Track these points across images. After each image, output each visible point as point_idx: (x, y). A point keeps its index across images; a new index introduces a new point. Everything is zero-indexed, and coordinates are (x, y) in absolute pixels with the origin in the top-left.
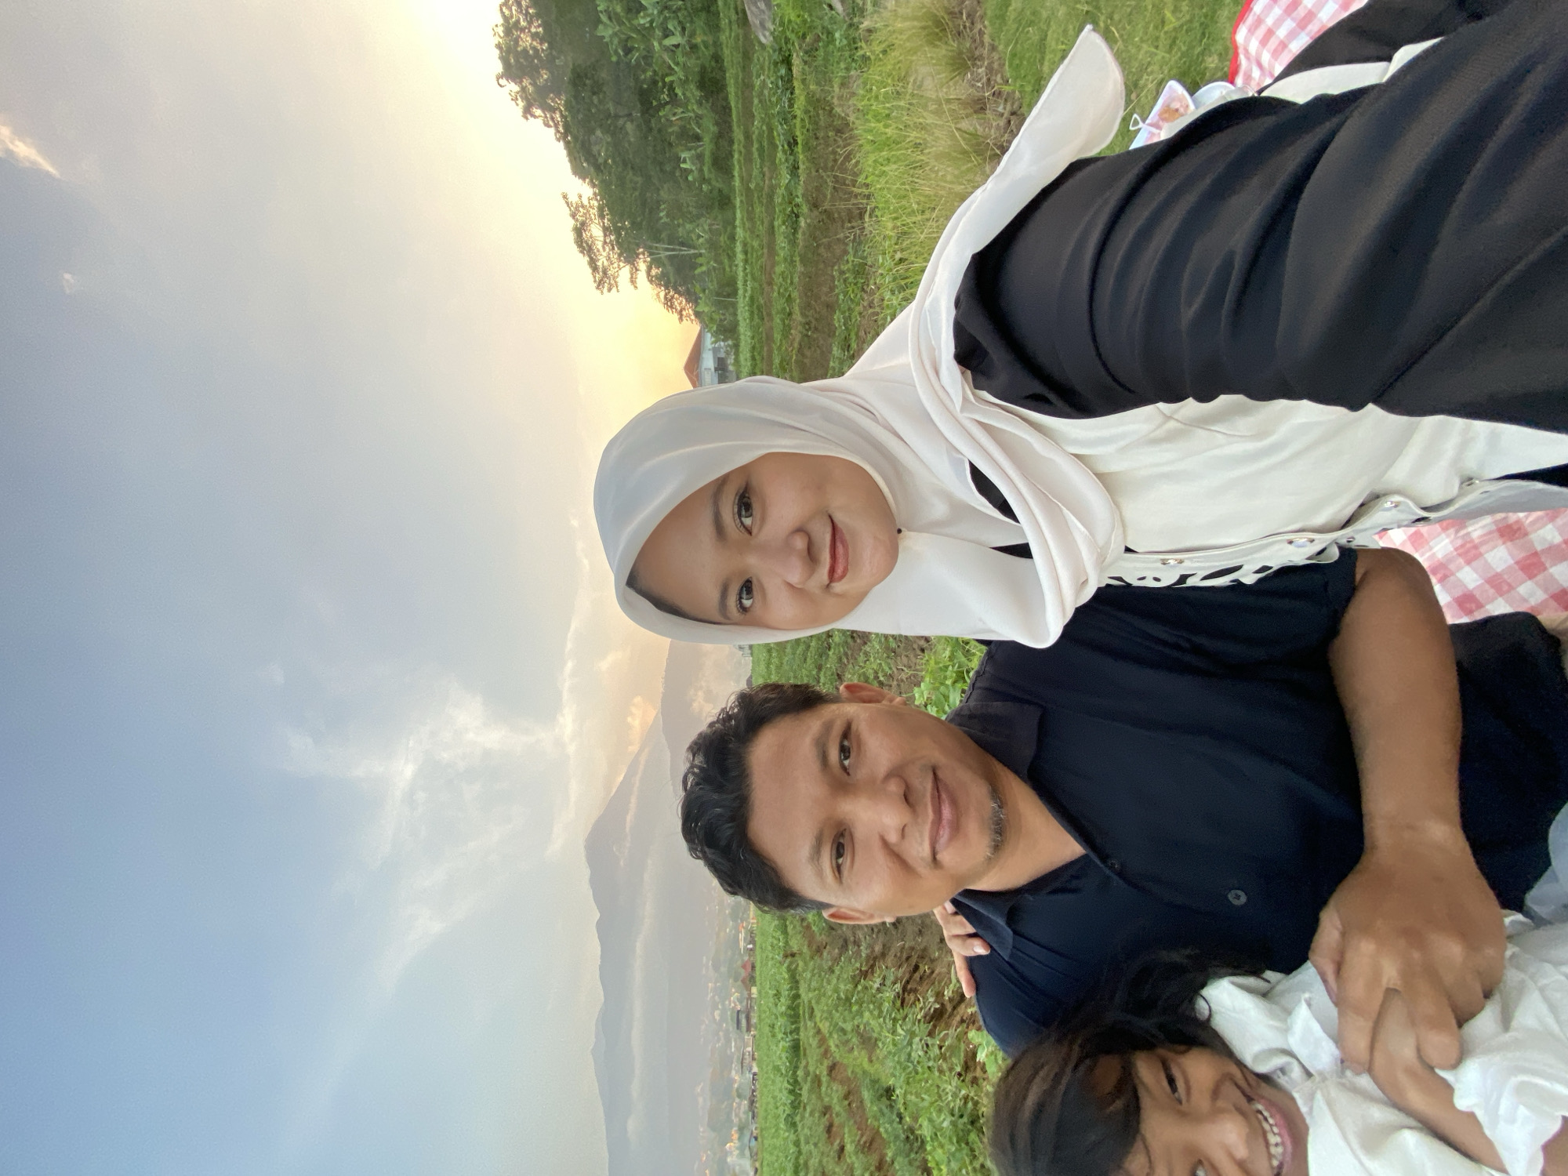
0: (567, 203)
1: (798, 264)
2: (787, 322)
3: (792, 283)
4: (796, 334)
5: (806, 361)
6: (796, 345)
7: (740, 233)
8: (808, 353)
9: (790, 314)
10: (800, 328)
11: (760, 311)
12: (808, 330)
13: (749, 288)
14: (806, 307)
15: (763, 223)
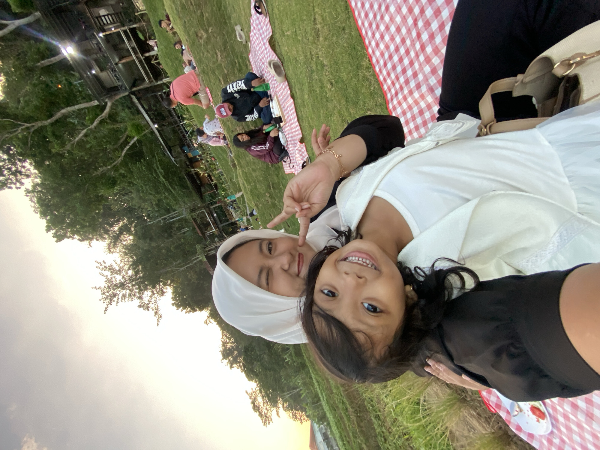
0: (248, 394)
1: (340, 388)
2: (347, 413)
3: (341, 396)
4: (353, 417)
5: (364, 429)
6: (355, 423)
7: (313, 376)
8: (362, 424)
9: (347, 409)
10: (353, 414)
11: (334, 408)
12: (357, 414)
13: (324, 396)
14: (351, 403)
15: (320, 371)
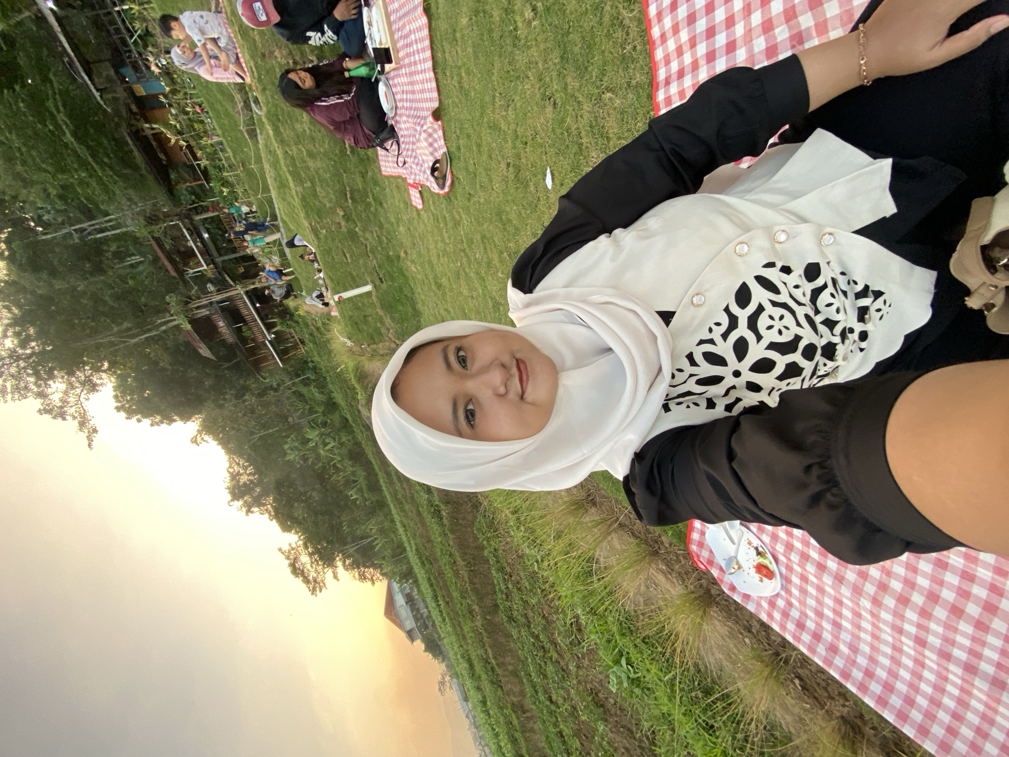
0: (283, 553)
1: (449, 535)
2: (454, 568)
3: (449, 545)
4: (464, 573)
5: (478, 586)
6: (467, 579)
7: (397, 518)
8: (476, 580)
9: (455, 562)
10: (464, 568)
11: (428, 560)
12: (470, 567)
13: (413, 545)
14: (464, 555)
15: (412, 512)
